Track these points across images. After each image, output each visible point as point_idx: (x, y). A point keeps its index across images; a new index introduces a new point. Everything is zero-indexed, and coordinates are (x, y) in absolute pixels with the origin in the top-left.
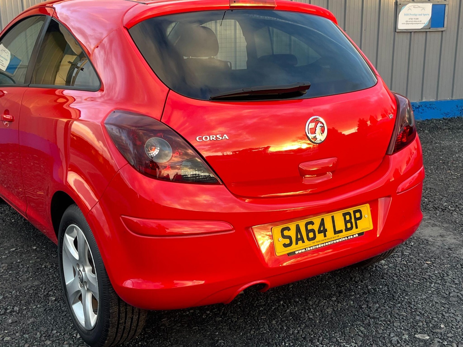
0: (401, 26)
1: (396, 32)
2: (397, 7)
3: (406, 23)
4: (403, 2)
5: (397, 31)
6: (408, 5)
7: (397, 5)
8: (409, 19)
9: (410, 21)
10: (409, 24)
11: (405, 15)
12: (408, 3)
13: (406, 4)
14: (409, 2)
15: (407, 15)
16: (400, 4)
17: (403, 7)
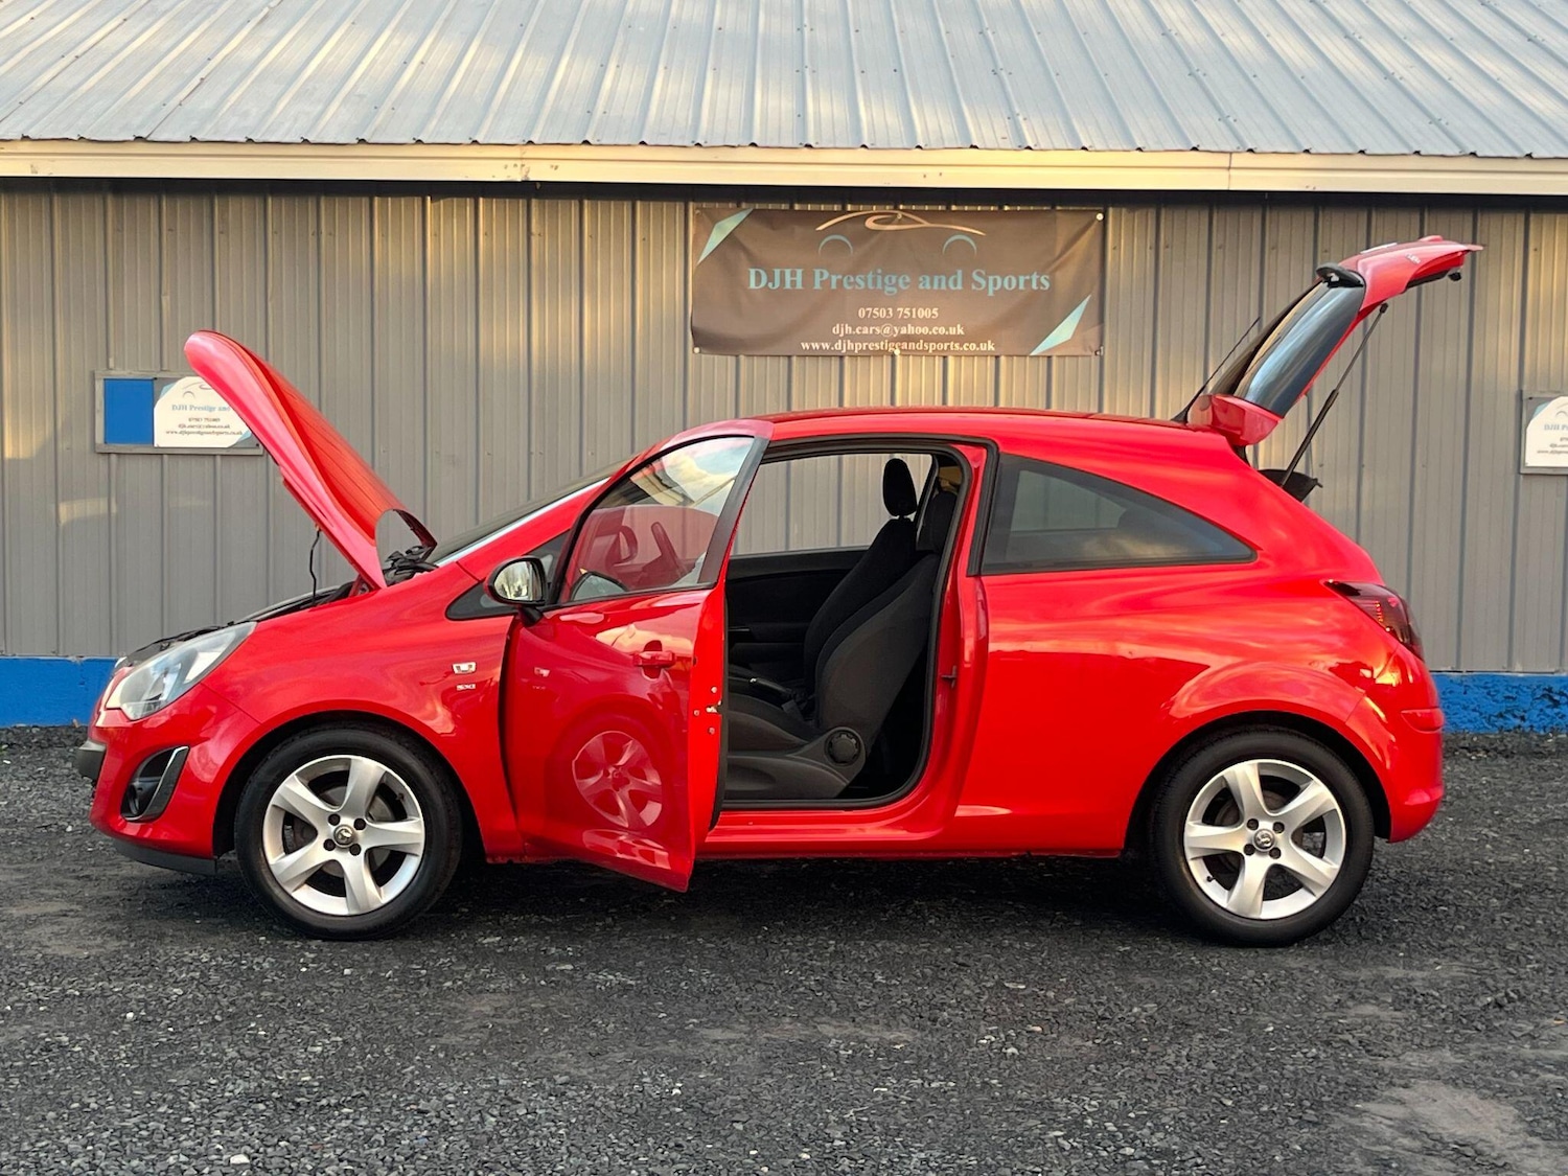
0: (1534, 458)
1: (1520, 473)
2: (1525, 406)
3: (1550, 449)
4: (1541, 392)
5: (1523, 471)
6: (1554, 401)
7: (1521, 400)
8: (1561, 439)
9: (1563, 446)
10: (1560, 452)
11: (1547, 427)
12: (1554, 395)
13: (1550, 399)
14: (1558, 392)
15: (1556, 427)
16: (1531, 398)
17: (1539, 407)
